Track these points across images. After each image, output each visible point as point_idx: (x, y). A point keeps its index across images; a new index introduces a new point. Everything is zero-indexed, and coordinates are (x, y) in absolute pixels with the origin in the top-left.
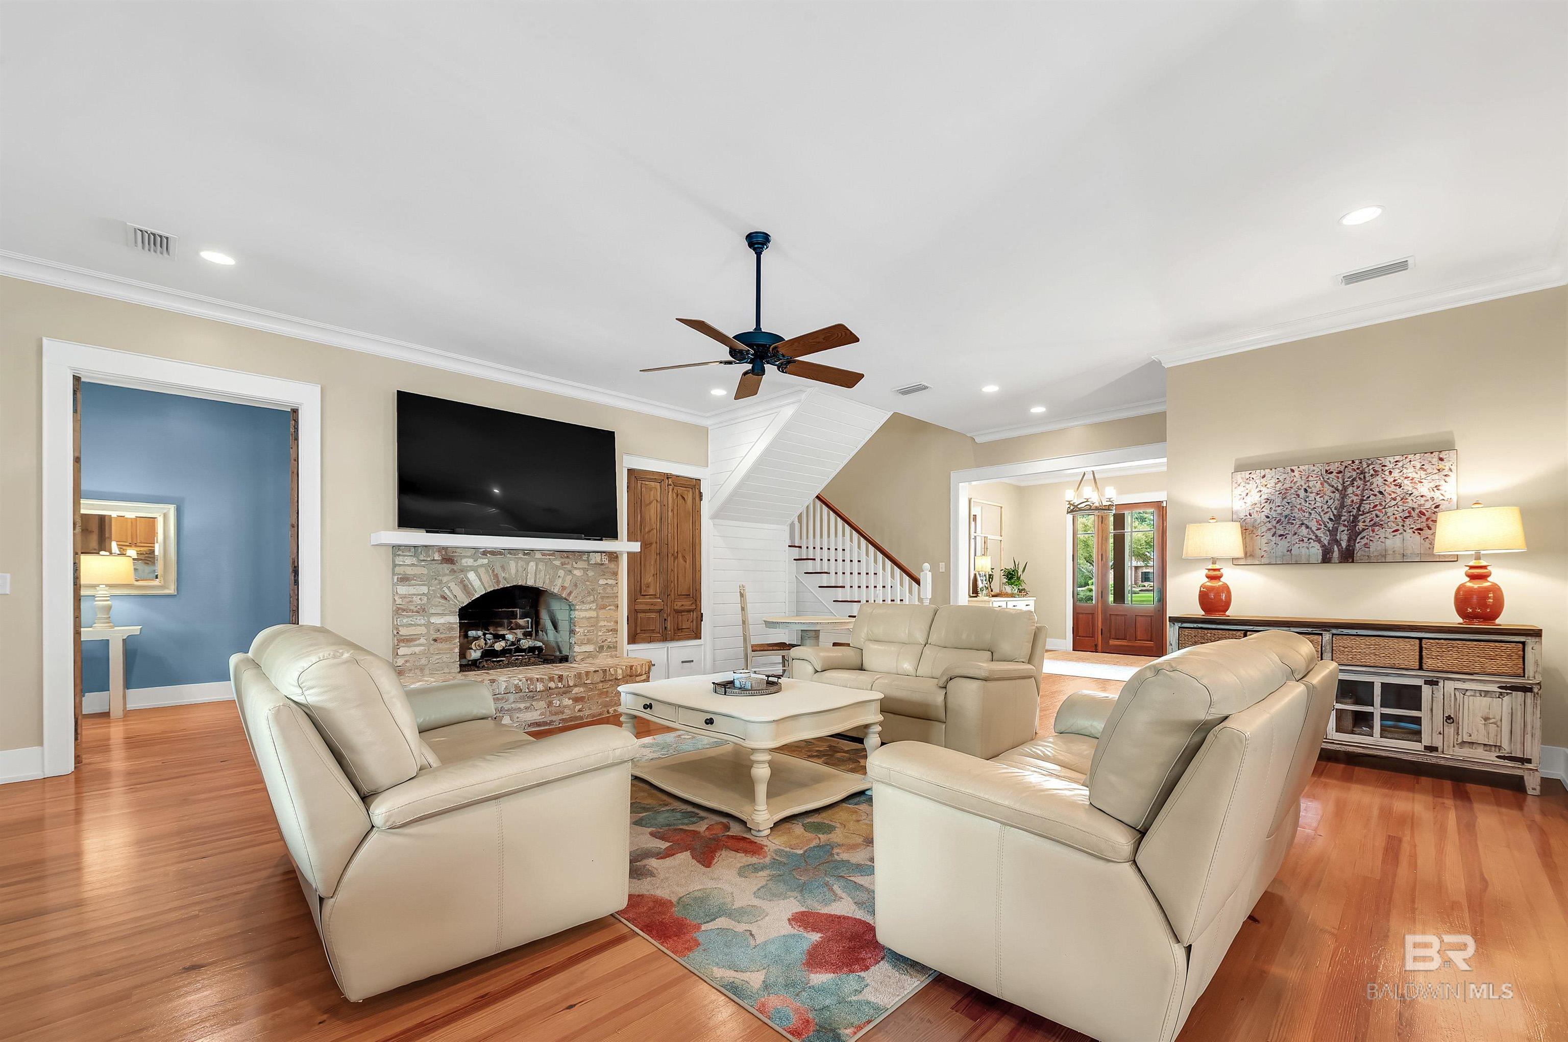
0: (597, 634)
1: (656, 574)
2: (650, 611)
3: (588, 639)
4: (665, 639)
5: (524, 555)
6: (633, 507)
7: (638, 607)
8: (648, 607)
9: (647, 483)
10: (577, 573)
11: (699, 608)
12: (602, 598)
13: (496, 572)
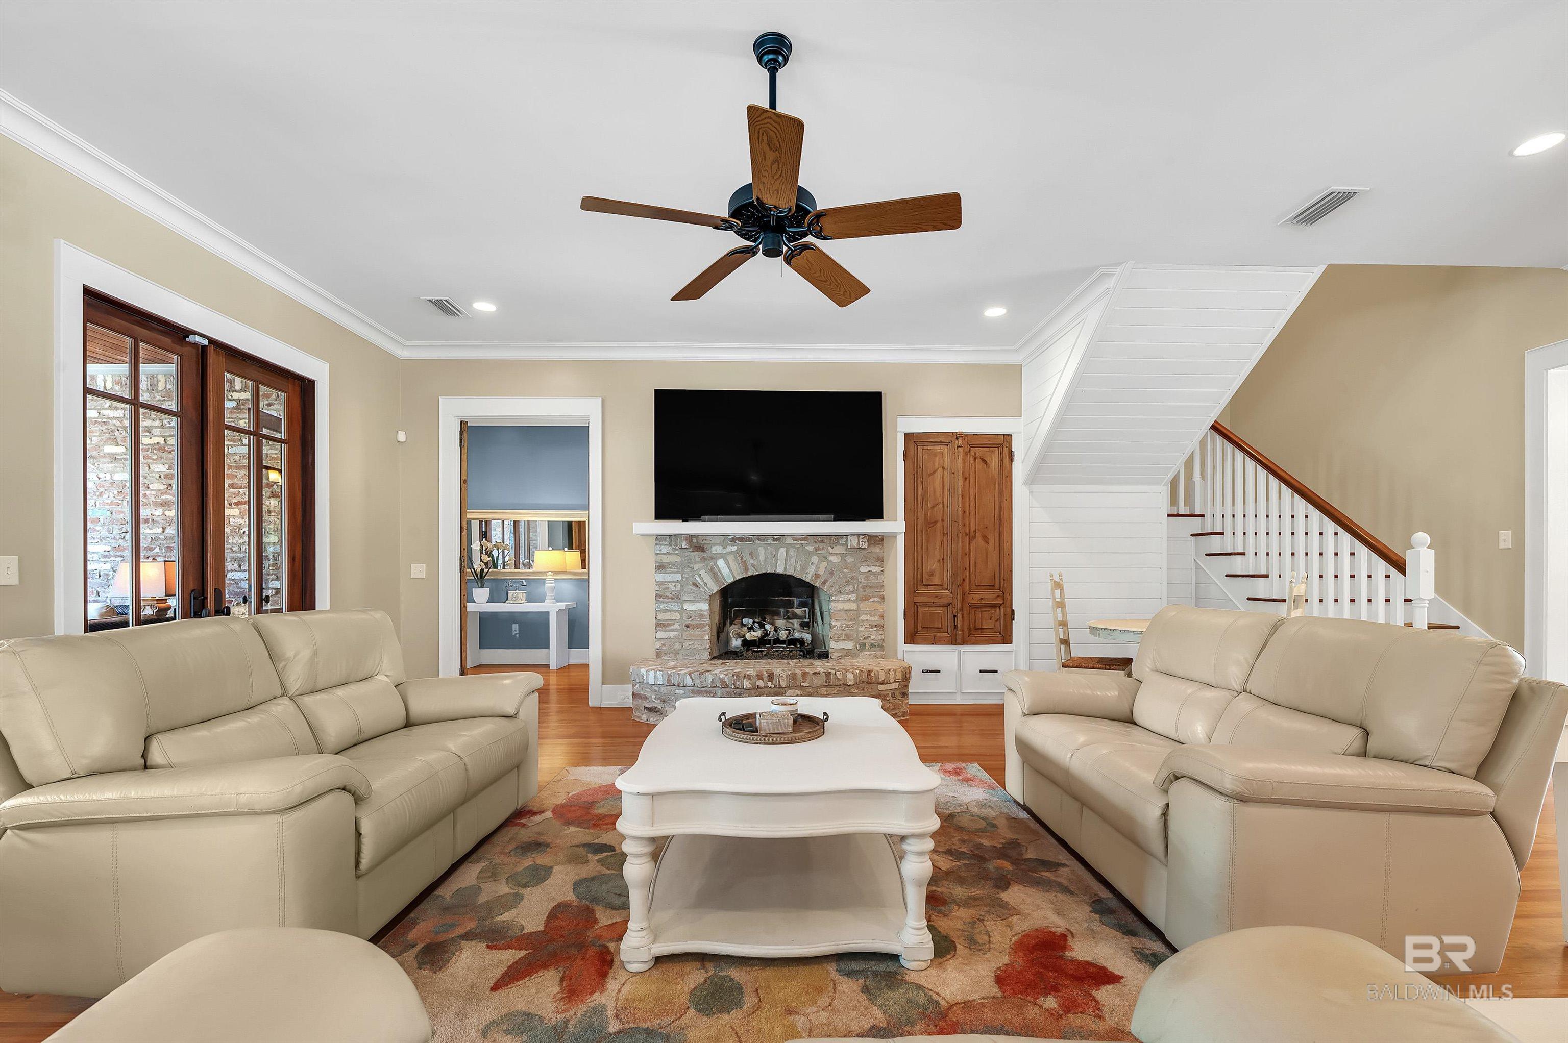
0: (857, 629)
1: (943, 559)
2: (934, 605)
3: (846, 635)
4: (954, 642)
5: (774, 541)
6: (912, 480)
7: (917, 599)
8: (931, 600)
9: (930, 447)
10: (834, 559)
11: (1008, 603)
12: (864, 588)
13: (744, 559)
